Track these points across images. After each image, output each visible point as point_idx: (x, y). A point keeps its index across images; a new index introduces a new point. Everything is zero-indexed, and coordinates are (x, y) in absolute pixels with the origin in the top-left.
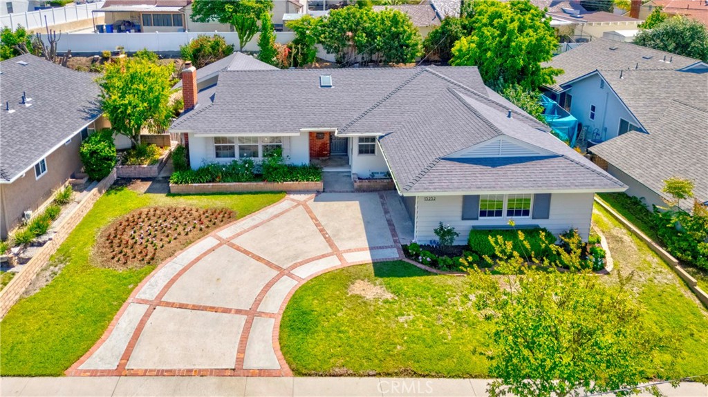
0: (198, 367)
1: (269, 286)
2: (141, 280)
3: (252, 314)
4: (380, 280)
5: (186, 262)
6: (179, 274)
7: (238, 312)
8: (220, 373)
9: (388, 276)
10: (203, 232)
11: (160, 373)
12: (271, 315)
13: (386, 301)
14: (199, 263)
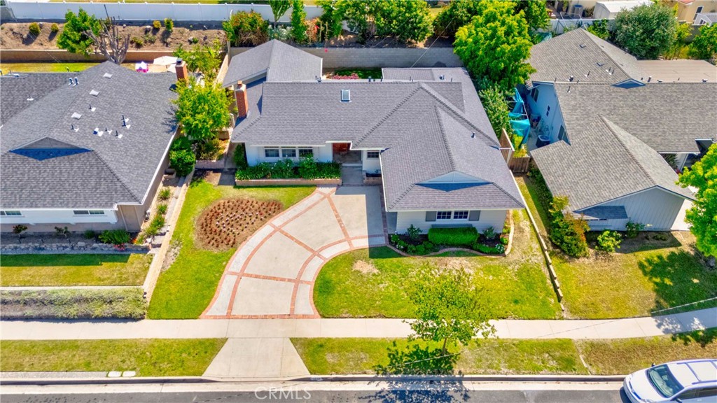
0: (270, 314)
1: (307, 263)
2: (229, 258)
3: (298, 282)
4: (372, 260)
5: (255, 245)
6: (252, 254)
7: (290, 280)
8: (282, 317)
9: (377, 257)
10: (263, 222)
11: (250, 317)
12: (308, 283)
13: (374, 275)
14: (264, 246)
